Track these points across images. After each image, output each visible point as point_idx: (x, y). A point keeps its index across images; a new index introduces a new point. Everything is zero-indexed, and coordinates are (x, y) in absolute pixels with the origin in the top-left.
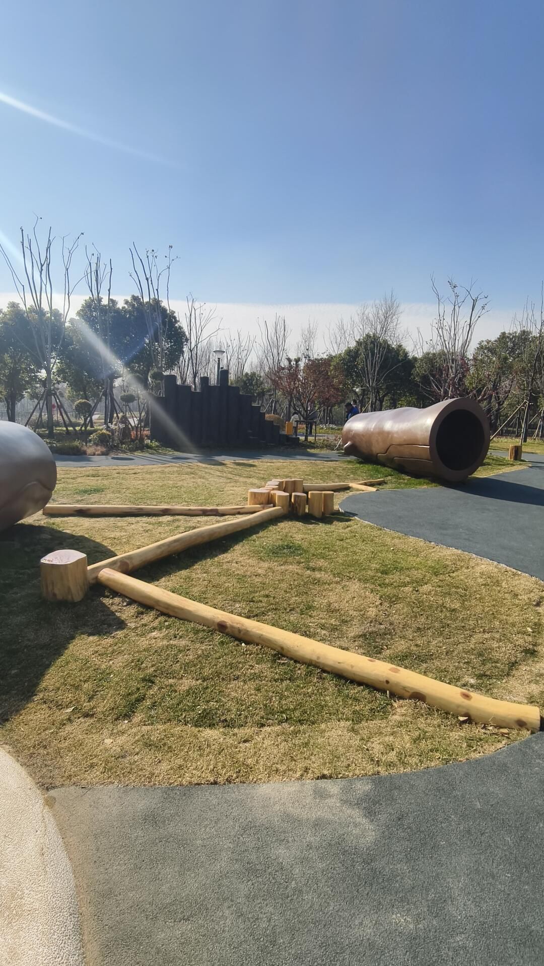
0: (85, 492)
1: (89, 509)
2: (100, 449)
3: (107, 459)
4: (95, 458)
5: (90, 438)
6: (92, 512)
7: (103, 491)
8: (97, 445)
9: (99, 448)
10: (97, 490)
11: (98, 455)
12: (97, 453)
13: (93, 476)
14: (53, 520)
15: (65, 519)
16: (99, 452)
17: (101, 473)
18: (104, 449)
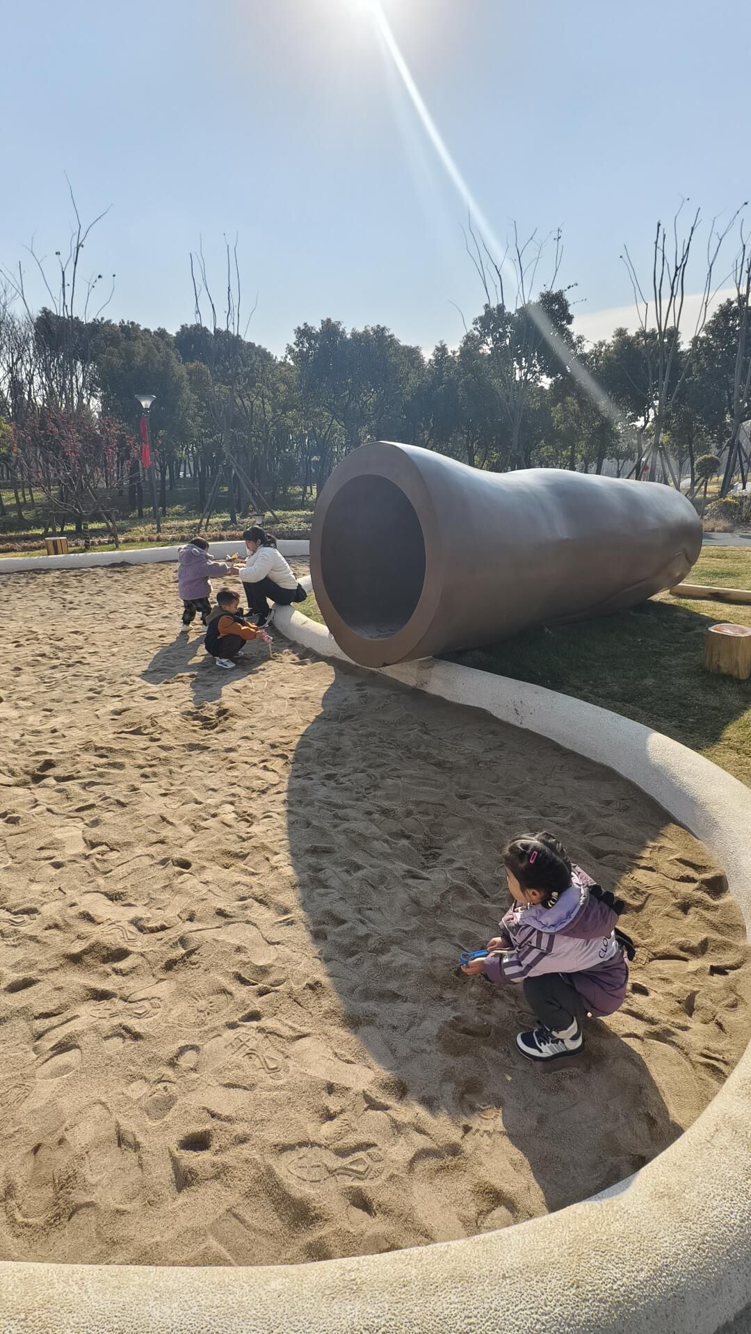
0: (716, 574)
1: (728, 593)
2: (723, 523)
3: (735, 537)
4: (715, 535)
5: (706, 508)
6: (732, 597)
7: (739, 575)
8: (717, 518)
9: (721, 521)
10: (730, 574)
11: (719, 531)
12: (716, 529)
13: (718, 557)
14: (683, 601)
15: (699, 601)
16: (720, 528)
17: (728, 553)
18: (727, 524)
